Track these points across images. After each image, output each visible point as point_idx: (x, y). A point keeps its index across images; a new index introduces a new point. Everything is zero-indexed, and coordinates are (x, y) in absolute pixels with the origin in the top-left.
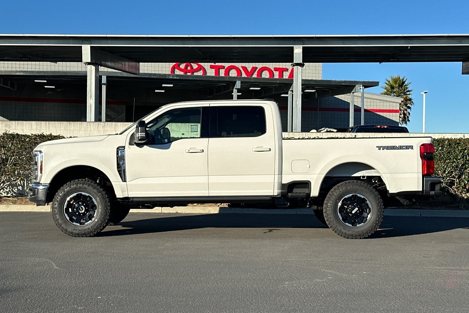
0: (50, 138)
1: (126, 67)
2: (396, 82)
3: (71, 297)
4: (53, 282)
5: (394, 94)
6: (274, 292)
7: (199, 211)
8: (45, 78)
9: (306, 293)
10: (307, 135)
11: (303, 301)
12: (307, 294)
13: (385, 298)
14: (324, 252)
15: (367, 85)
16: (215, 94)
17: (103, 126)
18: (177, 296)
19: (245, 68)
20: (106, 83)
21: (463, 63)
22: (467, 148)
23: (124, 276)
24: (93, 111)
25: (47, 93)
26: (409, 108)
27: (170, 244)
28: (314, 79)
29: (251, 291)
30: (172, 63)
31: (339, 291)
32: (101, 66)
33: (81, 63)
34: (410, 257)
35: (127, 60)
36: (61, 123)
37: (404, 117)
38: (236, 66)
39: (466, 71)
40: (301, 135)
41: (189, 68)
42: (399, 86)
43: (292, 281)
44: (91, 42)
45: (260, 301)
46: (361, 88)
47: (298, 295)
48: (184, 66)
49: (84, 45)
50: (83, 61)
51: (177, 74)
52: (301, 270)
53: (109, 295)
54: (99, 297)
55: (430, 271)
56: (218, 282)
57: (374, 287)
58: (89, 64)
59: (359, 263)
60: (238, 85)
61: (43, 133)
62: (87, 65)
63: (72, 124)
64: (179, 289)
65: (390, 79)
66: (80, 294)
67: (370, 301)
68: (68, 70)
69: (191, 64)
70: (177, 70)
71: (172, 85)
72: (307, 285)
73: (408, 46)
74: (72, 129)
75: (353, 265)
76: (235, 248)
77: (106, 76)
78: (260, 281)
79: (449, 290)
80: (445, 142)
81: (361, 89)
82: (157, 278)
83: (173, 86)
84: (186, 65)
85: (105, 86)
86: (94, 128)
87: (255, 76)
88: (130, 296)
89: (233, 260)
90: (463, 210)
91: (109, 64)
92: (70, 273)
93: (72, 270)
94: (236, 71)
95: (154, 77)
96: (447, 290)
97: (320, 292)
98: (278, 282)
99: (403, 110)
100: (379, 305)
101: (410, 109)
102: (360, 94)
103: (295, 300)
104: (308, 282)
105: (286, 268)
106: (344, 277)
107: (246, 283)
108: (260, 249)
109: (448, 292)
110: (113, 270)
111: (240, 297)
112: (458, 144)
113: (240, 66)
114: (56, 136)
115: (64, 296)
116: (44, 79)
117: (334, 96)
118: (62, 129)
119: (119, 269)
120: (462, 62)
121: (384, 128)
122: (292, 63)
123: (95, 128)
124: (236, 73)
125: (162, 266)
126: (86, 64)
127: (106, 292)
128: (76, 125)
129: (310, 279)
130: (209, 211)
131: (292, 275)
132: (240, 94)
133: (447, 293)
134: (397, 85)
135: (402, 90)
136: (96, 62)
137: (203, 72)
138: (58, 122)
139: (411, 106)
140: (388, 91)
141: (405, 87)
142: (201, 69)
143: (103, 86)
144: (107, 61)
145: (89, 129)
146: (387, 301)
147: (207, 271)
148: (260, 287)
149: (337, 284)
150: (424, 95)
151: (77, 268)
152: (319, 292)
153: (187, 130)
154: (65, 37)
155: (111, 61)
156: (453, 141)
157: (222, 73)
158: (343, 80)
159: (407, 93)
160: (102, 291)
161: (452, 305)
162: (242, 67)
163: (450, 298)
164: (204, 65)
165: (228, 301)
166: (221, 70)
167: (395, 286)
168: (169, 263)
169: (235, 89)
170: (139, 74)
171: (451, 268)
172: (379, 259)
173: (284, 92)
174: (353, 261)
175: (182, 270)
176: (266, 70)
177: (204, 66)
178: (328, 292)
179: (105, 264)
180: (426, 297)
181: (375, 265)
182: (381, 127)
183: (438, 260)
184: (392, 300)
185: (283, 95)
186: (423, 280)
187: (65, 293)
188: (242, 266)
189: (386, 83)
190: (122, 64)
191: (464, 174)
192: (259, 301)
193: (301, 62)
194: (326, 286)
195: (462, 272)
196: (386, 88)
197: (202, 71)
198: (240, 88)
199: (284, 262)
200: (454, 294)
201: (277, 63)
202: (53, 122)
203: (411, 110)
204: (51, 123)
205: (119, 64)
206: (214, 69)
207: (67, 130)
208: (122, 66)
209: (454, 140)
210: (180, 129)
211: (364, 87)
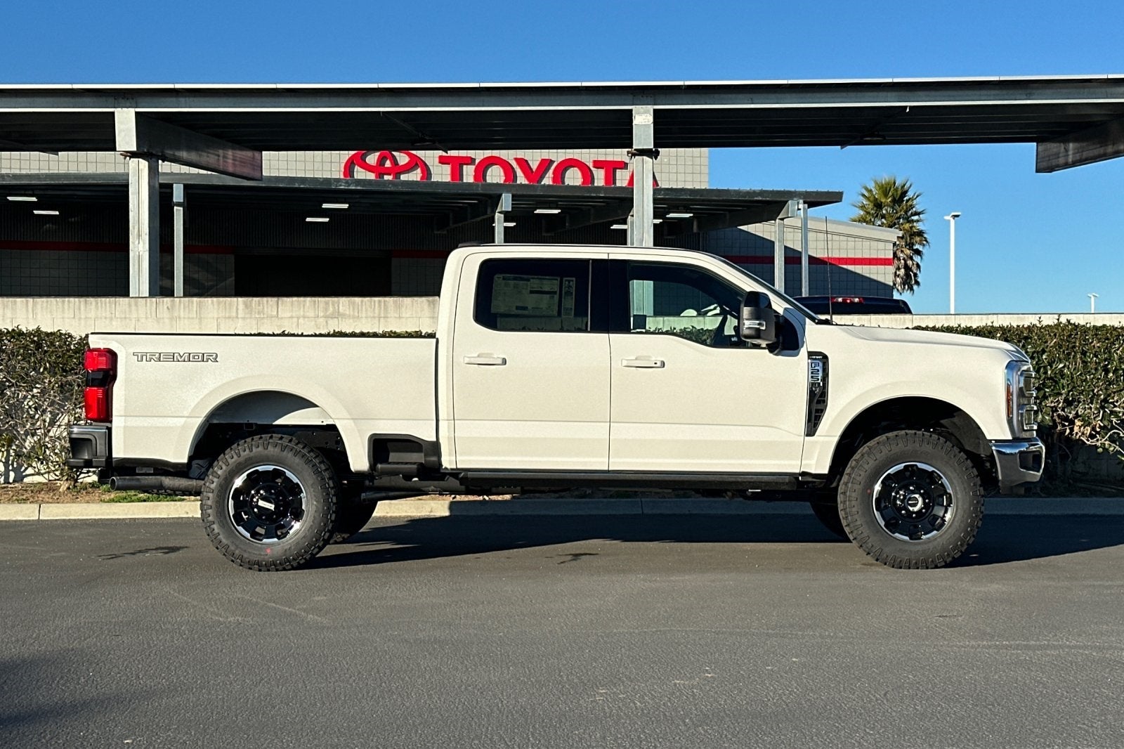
0: (36, 339)
1: (227, 162)
2: (886, 194)
3: (56, 742)
4: (16, 702)
5: (883, 220)
6: (570, 717)
7: (406, 512)
8: (33, 190)
9: (647, 717)
10: (666, 323)
11: (639, 737)
12: (651, 718)
13: (840, 724)
14: (702, 608)
15: (815, 200)
16: (452, 226)
17: (168, 308)
18: (324, 733)
19: (523, 163)
20: (182, 201)
21: (1037, 145)
22: (1047, 348)
23: (199, 682)
24: (144, 270)
25: (43, 227)
26: (918, 252)
27: (325, 598)
28: (689, 186)
29: (512, 715)
30: (347, 152)
31: (729, 710)
32: (163, 161)
33: (113, 152)
34: (906, 618)
35: (230, 144)
36: (63, 302)
37: (907, 275)
38: (502, 157)
39: (1044, 164)
40: (654, 322)
41: (388, 164)
42: (894, 201)
43: (615, 686)
44: (136, 103)
45: (531, 739)
46: (801, 206)
47: (628, 722)
48: (376, 158)
49: (120, 109)
50: (117, 150)
51: (359, 178)
52: (640, 656)
53: (155, 734)
54: (126, 741)
55: (953, 652)
56: (432, 693)
57: (815, 697)
58: (133, 155)
59: (784, 634)
60: (506, 203)
61: (19, 327)
62: (128, 158)
63: (91, 303)
64: (332, 713)
65: (872, 186)
66: (79, 734)
67: (802, 732)
68: (91, 170)
69: (394, 153)
70: (359, 168)
71: (346, 206)
72: (652, 695)
73: (906, 107)
74: (92, 315)
75: (768, 642)
76: (485, 603)
77: (182, 185)
78: (537, 687)
79: (995, 699)
80: (995, 334)
81: (800, 209)
82: (280, 687)
83: (349, 207)
84: (379, 156)
85: (182, 209)
86: (146, 313)
87: (548, 180)
88: (208, 737)
89: (476, 635)
90: (1041, 497)
91: (184, 154)
92: (62, 678)
93: (70, 670)
94: (502, 170)
95: (302, 186)
96: (991, 699)
97: (682, 713)
98: (582, 688)
99: (904, 259)
100: (825, 744)
101: (921, 256)
102: (797, 222)
103: (619, 736)
104: (655, 687)
105: (605, 652)
106: (744, 671)
107: (502, 694)
108: (545, 606)
109: (994, 706)
110: (173, 668)
111: (483, 730)
112: (1026, 338)
113: (512, 158)
114: (51, 333)
115: (39, 740)
116: (30, 192)
117: (739, 227)
118: (66, 315)
119: (189, 666)
120: (1035, 144)
121: (852, 303)
122: (630, 150)
123: (149, 312)
124: (502, 174)
125: (298, 654)
126: (126, 156)
127: (147, 727)
128: (102, 306)
129: (659, 678)
130: (431, 511)
131: (618, 671)
132: (512, 224)
133: (989, 707)
134: (890, 200)
135: (901, 211)
136: (151, 151)
137: (423, 172)
138: (58, 299)
139: (923, 248)
140: (868, 213)
141: (910, 203)
142: (417, 164)
143: (177, 210)
144: (179, 149)
145: (134, 315)
146: (843, 732)
147: (408, 666)
148: (534, 704)
149: (726, 691)
150: (952, 222)
151: (83, 664)
152: (679, 712)
153: (376, 315)
154: (72, 89)
155: (189, 148)
156: (1013, 333)
157: (469, 174)
158: (757, 188)
159: (912, 218)
160: (137, 724)
161: (1001, 740)
162: (516, 159)
163: (998, 722)
164: (425, 157)
165: (451, 742)
166: (465, 167)
167: (867, 693)
168: (314, 647)
169: (499, 212)
170: (261, 179)
171: (1004, 643)
172: (832, 624)
173: (619, 220)
174: (770, 631)
175: (347, 664)
176: (574, 167)
177: (423, 159)
178: (701, 711)
179: (154, 652)
180: (938, 719)
181: (823, 638)
182: (844, 301)
183: (974, 624)
184: (855, 728)
185: (615, 227)
186: (934, 676)
187: (42, 731)
188: (497, 649)
189: (863, 195)
190: (219, 156)
191: (1042, 411)
192: (529, 740)
193: (651, 146)
194: (697, 697)
195: (1030, 653)
196: (863, 207)
197: (419, 170)
198: (510, 210)
199: (600, 638)
200: (1009, 711)
201: (600, 150)
202: (44, 299)
203: (921, 258)
204: (39, 300)
205: (209, 155)
206: (449, 164)
207: (80, 319)
208: (218, 159)
209: (1017, 330)
210: (358, 313)
211: (806, 205)
